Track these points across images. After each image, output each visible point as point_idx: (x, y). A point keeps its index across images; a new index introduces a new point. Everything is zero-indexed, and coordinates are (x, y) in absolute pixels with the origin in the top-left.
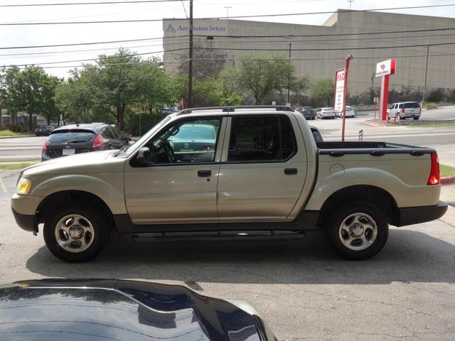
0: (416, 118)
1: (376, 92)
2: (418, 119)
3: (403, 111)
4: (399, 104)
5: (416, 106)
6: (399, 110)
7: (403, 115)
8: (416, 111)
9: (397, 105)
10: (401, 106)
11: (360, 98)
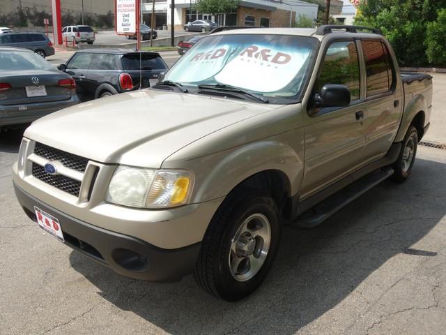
0: (90, 42)
1: (25, 12)
2: (92, 43)
3: (79, 35)
4: (72, 27)
5: (89, 30)
6: (74, 34)
7: (78, 39)
8: (91, 35)
9: (70, 29)
10: (75, 30)
11: (8, 18)
